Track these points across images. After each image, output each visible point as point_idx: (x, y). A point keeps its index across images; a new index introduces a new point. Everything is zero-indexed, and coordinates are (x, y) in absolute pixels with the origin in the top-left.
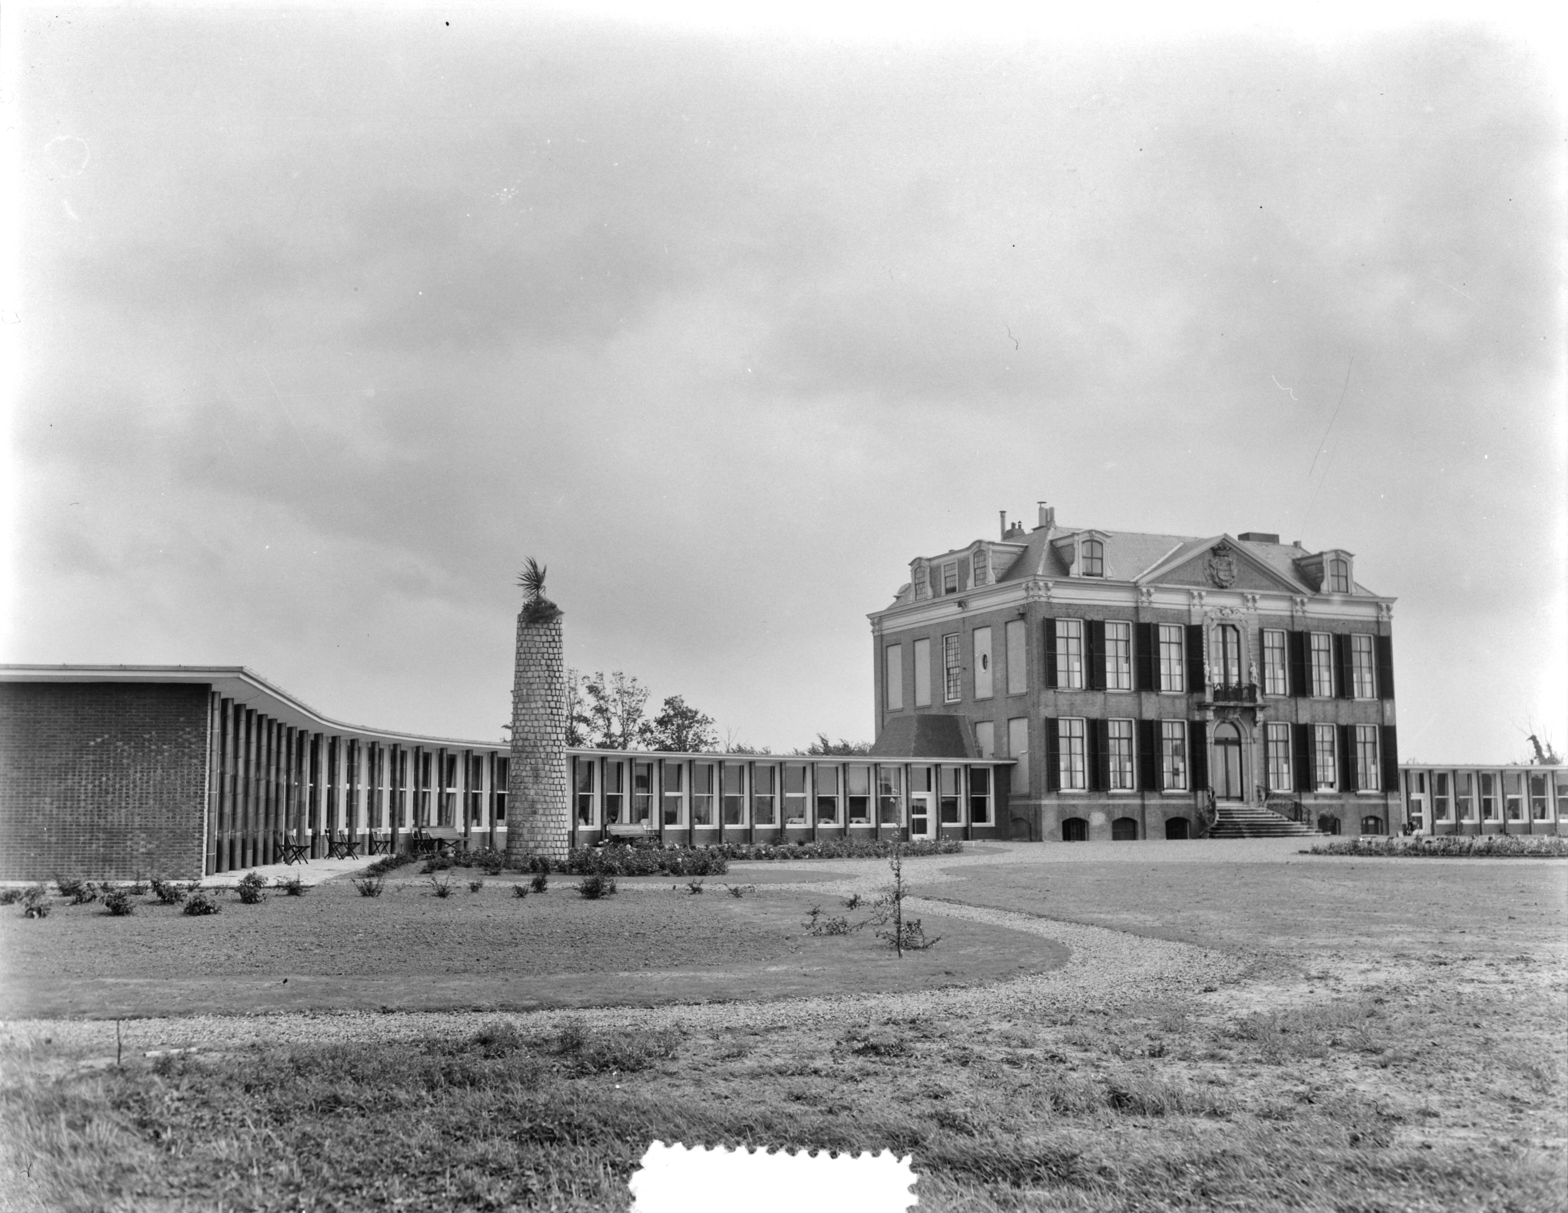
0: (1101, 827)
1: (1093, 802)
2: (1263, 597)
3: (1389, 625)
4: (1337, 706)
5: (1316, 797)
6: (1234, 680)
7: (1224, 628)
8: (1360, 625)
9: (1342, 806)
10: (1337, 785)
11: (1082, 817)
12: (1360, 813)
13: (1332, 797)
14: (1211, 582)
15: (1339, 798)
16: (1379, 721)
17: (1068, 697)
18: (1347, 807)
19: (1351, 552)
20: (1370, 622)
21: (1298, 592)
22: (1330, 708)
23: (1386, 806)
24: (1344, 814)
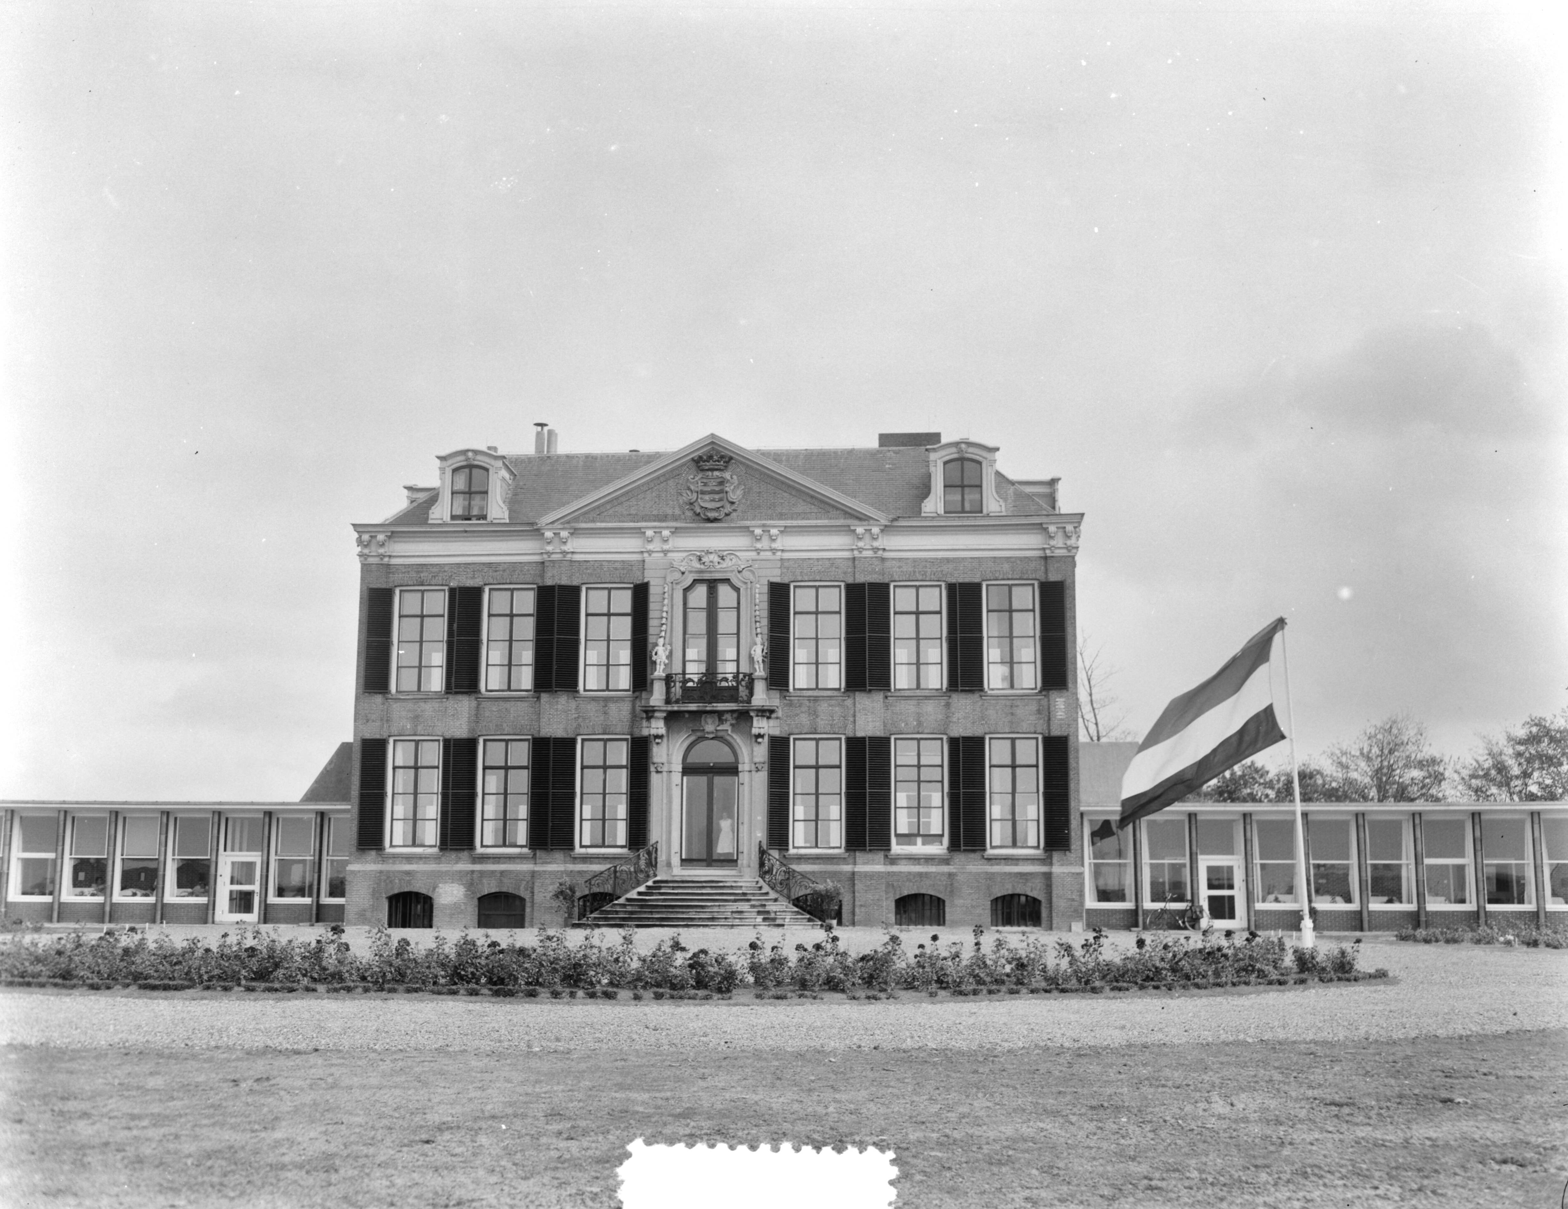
0: (456, 907)
1: (444, 867)
2: (785, 530)
3: (1070, 562)
4: (948, 705)
5: (893, 861)
6: (727, 669)
7: (712, 585)
8: (1006, 566)
9: (951, 875)
10: (946, 840)
11: (423, 891)
12: (989, 887)
13: (929, 859)
14: (689, 514)
15: (945, 861)
16: (1041, 727)
17: (410, 705)
18: (960, 878)
19: (990, 444)
20: (1028, 559)
21: (861, 518)
22: (932, 711)
23: (1048, 876)
24: (952, 890)
